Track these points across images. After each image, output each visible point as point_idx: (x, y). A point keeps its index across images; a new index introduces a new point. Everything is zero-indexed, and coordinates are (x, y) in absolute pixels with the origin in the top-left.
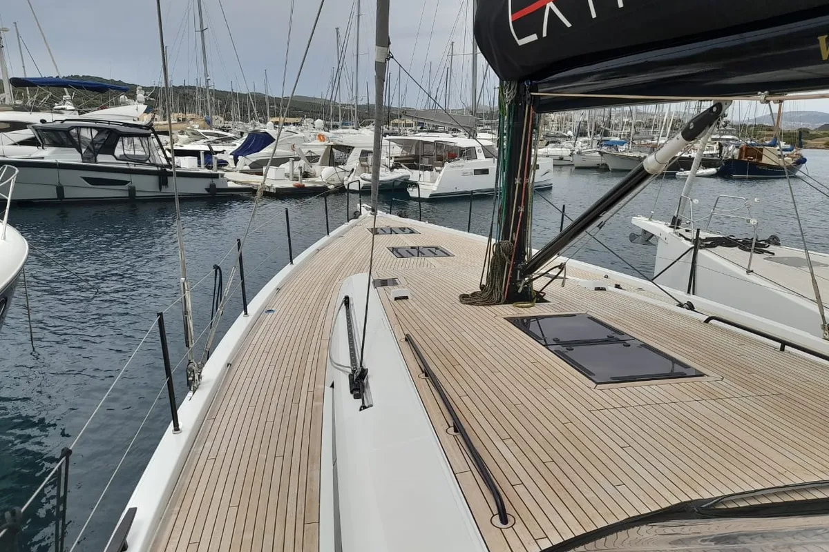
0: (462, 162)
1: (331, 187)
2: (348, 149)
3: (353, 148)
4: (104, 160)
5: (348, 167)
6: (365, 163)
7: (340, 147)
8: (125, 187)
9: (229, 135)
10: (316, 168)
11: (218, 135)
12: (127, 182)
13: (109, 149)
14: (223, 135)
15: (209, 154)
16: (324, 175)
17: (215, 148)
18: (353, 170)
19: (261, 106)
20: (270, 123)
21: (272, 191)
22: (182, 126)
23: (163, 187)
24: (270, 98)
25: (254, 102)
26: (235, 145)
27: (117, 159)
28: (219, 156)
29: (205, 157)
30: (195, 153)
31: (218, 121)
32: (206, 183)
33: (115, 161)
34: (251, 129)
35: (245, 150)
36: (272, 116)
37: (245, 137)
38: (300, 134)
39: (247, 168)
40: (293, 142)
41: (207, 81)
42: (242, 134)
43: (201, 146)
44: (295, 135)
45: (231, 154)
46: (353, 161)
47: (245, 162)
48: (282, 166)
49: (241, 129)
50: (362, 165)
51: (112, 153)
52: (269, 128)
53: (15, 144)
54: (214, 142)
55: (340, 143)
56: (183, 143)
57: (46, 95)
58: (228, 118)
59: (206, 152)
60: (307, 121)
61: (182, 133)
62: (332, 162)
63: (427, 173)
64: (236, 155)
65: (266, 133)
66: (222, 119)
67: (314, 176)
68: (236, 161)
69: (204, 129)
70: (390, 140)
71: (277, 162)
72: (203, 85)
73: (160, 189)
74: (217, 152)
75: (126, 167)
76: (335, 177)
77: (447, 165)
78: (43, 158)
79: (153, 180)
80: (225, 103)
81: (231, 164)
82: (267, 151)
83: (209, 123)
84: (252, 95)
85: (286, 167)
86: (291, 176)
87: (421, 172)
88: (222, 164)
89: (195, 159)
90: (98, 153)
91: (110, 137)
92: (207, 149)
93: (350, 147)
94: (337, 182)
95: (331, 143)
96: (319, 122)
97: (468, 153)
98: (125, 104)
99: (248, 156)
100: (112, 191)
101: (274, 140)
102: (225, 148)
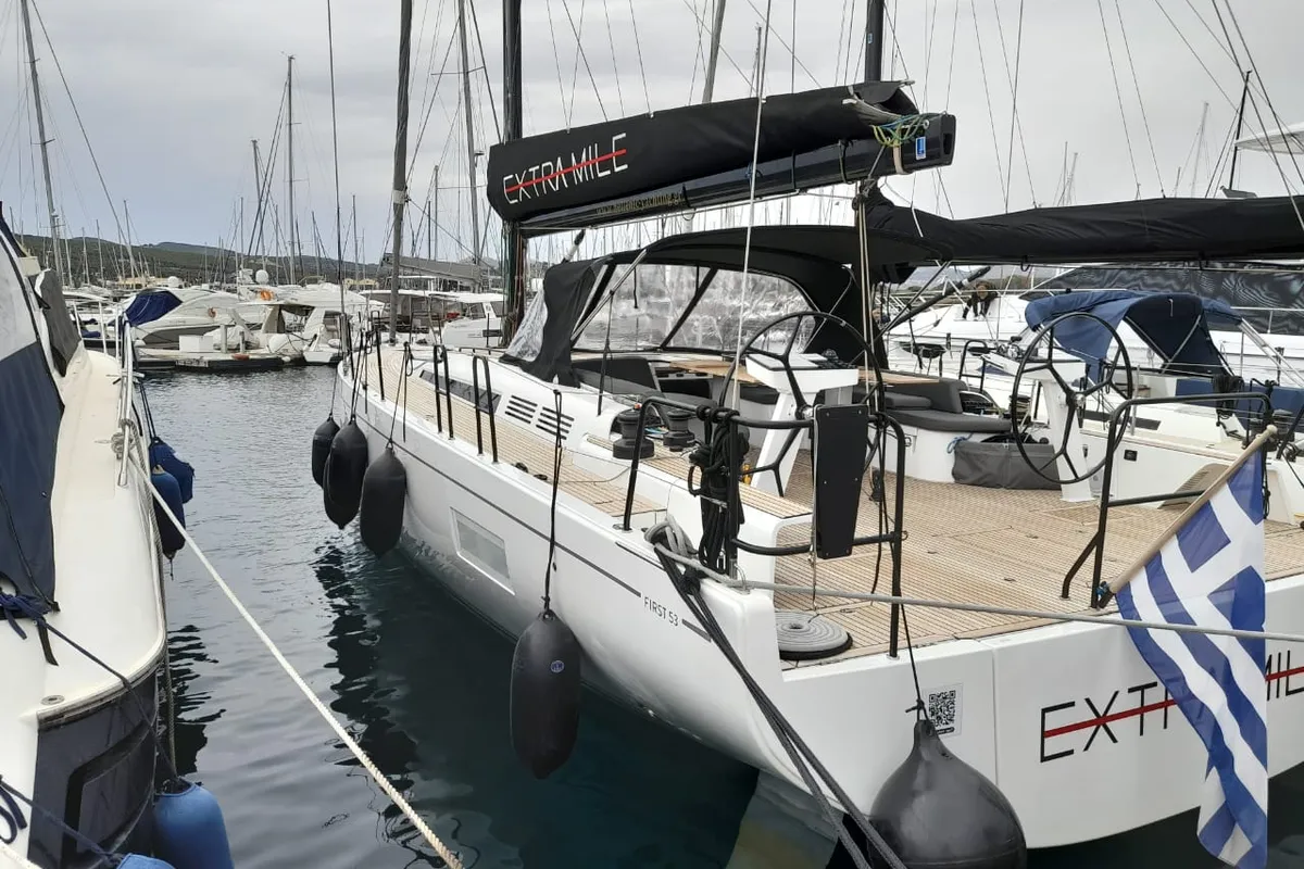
0: (466, 321)
1: (286, 359)
2: (305, 310)
3: (313, 308)
5: (307, 333)
6: (333, 327)
7: (292, 308)
10: (259, 336)
16: (272, 344)
18: (316, 336)
20: (172, 280)
21: (202, 365)
26: (111, 312)
28: (91, 328)
35: (136, 315)
37: (128, 299)
40: (211, 304)
44: (212, 295)
45: (110, 325)
46: (315, 324)
47: (136, 333)
48: (207, 335)
50: (328, 330)
52: (171, 284)
55: (294, 302)
62: (282, 328)
65: (167, 292)
67: (258, 347)
70: (367, 296)
71: (197, 331)
76: (288, 347)
77: (447, 324)
82: (170, 318)
85: (216, 336)
86: (223, 348)
93: (309, 307)
94: (292, 352)
95: (281, 302)
97: (475, 311)
99: (140, 326)
101: (181, 302)
102: (96, 317)
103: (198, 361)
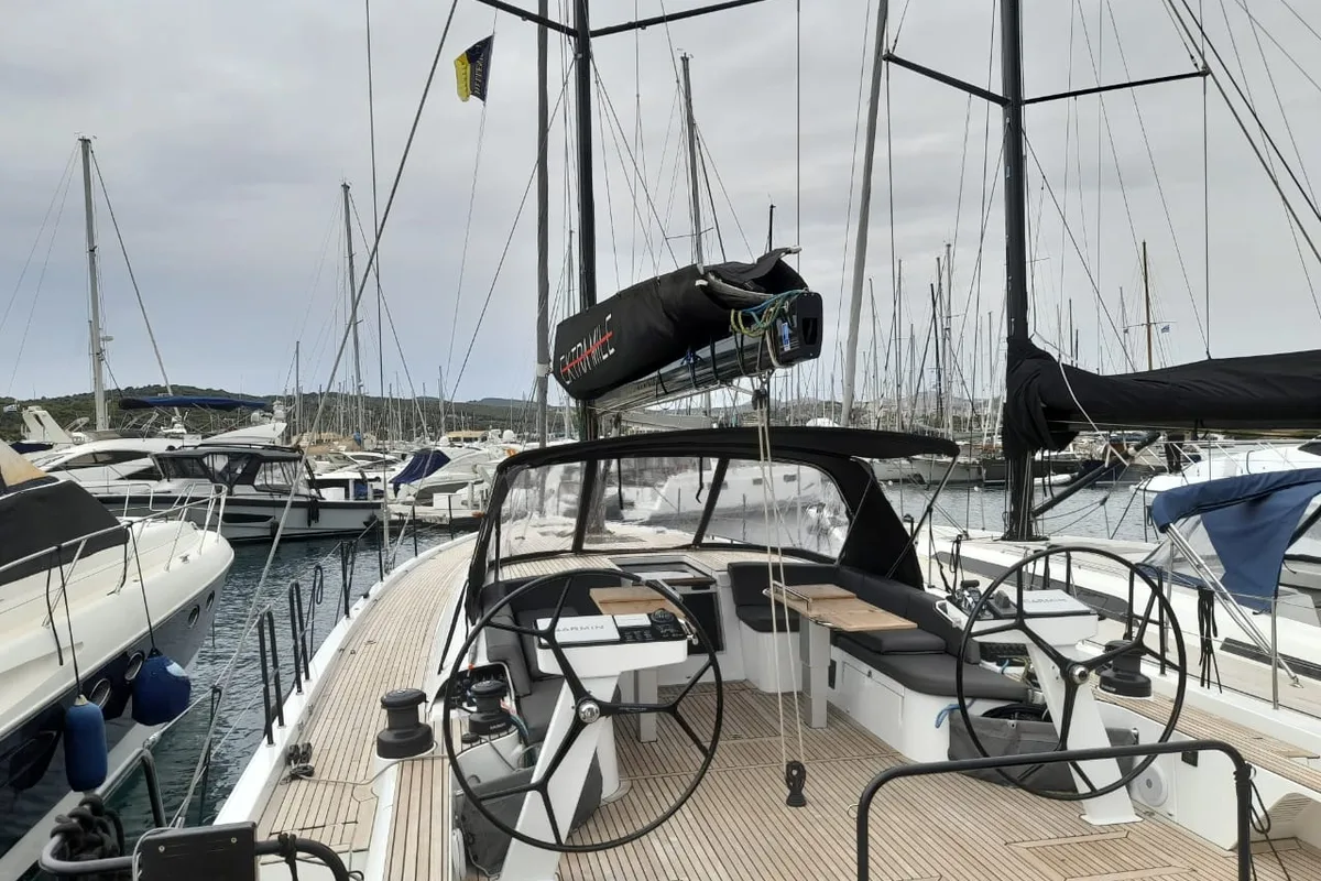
4: (242, 491)
8: (266, 524)
9: (388, 457)
11: (372, 458)
12: (268, 518)
13: (248, 478)
14: (379, 458)
15: (361, 483)
17: (370, 475)
19: (432, 415)
20: (444, 439)
21: (444, 522)
22: (319, 449)
23: (313, 522)
24: (447, 404)
25: (422, 411)
26: (394, 470)
27: (257, 490)
28: (377, 486)
29: (355, 487)
30: (342, 483)
31: (370, 440)
32: (364, 515)
33: (255, 492)
34: (417, 448)
35: (410, 475)
36: (450, 429)
37: (410, 459)
38: (486, 451)
39: (412, 498)
40: (476, 461)
41: (359, 387)
42: (404, 457)
43: (350, 474)
44: (478, 452)
45: (390, 482)
47: (409, 490)
48: (458, 492)
49: (402, 451)
51: (251, 483)
52: (443, 445)
53: (122, 479)
54: (368, 467)
56: (323, 471)
57: (150, 417)
58: (382, 436)
59: (356, 481)
60: (492, 433)
61: (319, 458)
63: (648, 490)
64: (397, 483)
65: (438, 451)
66: (374, 438)
68: (396, 490)
69: (352, 451)
71: (451, 488)
72: (352, 391)
73: (309, 525)
74: (371, 480)
75: (269, 498)
78: (169, 492)
79: (302, 513)
80: (380, 415)
81: (390, 494)
82: (440, 476)
83: (359, 442)
84: (420, 400)
85: (464, 493)
86: (469, 503)
87: (640, 489)
88: (379, 494)
89: (342, 491)
90: (235, 483)
91: (250, 463)
92: (359, 476)
96: (508, 434)
98: (256, 423)
99: (412, 484)
100: (254, 530)
101: (449, 460)
102: (381, 475)
103: (441, 519)
